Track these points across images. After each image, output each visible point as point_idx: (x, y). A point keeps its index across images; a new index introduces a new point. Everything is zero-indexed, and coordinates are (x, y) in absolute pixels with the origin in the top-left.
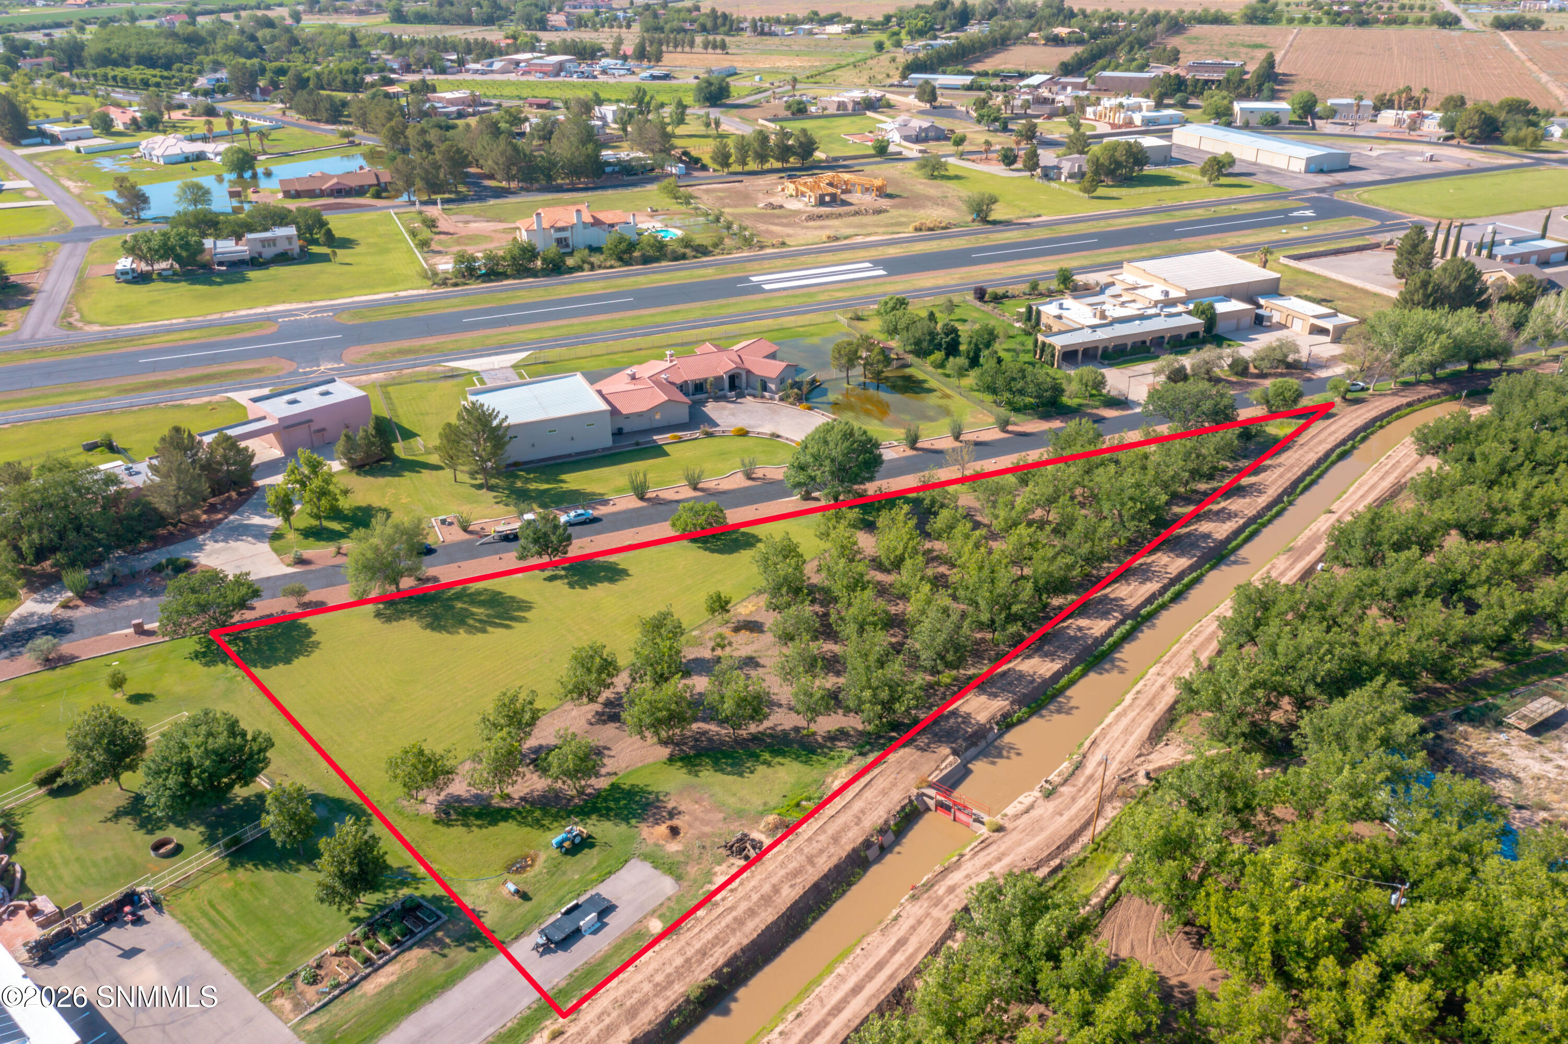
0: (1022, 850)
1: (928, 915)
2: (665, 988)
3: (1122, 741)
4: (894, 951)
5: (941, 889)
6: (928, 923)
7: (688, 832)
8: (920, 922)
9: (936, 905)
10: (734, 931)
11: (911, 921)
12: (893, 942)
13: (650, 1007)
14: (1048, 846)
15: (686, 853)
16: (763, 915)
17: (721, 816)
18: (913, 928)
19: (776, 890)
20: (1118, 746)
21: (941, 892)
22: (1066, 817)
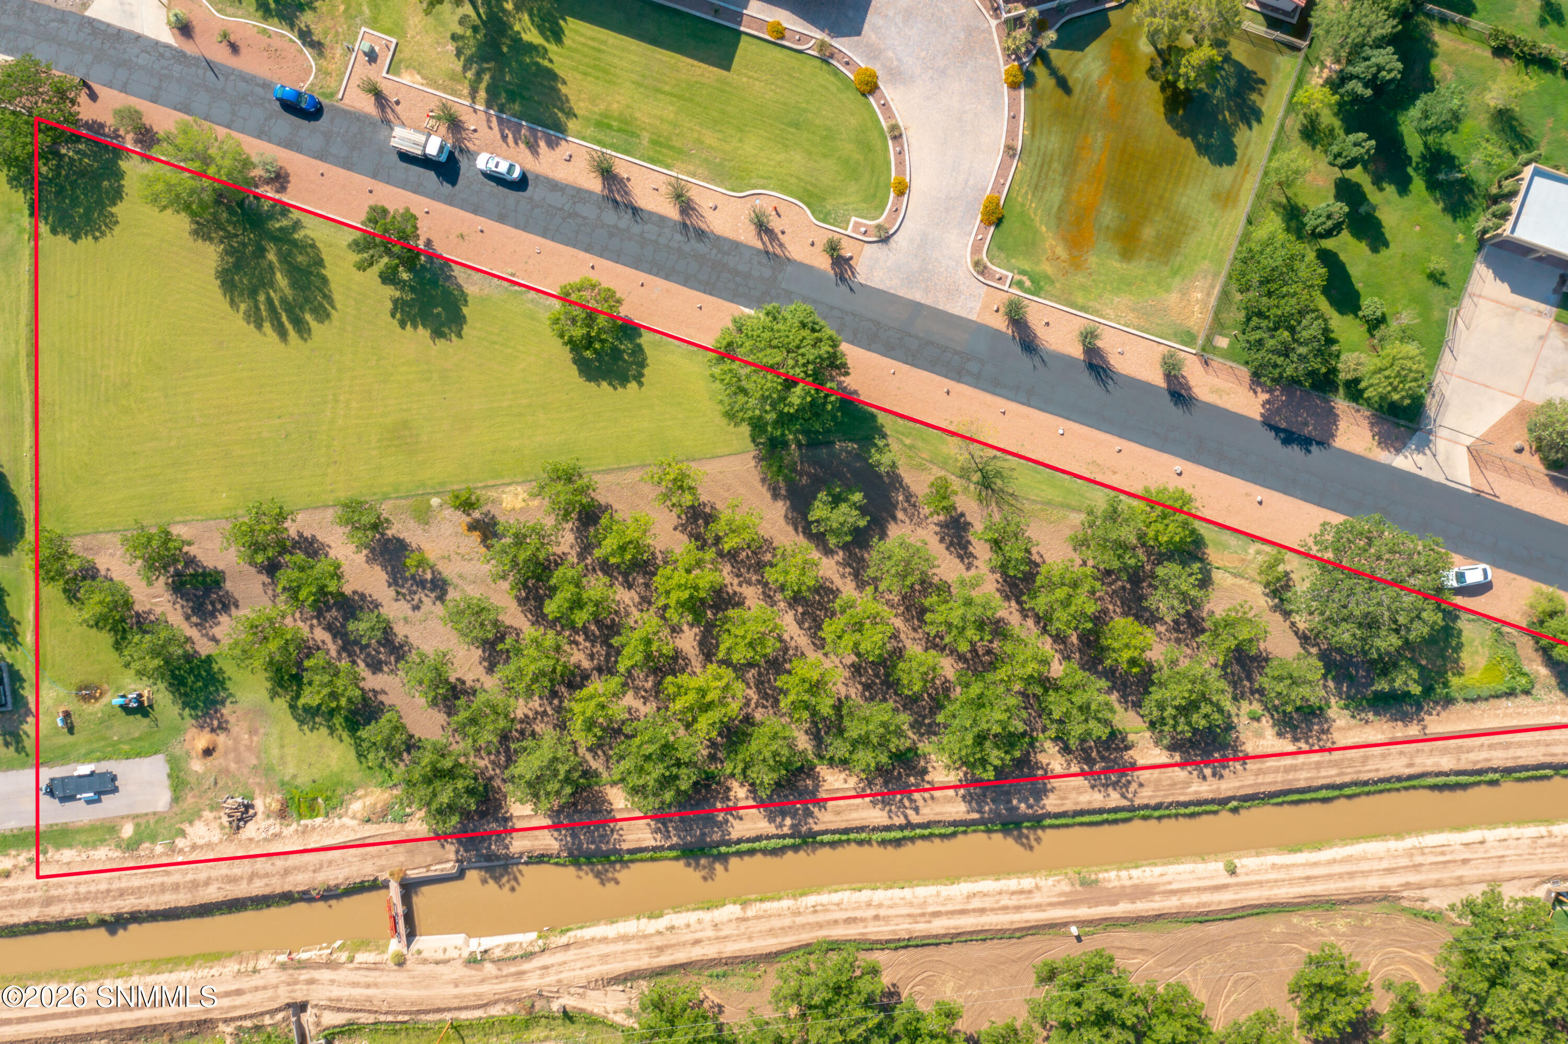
0: (392, 992)
1: (276, 987)
2: (79, 900)
3: (589, 962)
4: (227, 994)
5: (305, 975)
6: (270, 993)
7: (216, 760)
8: (265, 988)
9: (289, 984)
10: (153, 892)
11: (260, 983)
12: (233, 987)
13: (61, 906)
14: (412, 1004)
15: (200, 778)
16: (181, 896)
17: (254, 761)
18: (256, 989)
19: (207, 883)
20: (579, 965)
21: (302, 978)
22: (456, 991)
